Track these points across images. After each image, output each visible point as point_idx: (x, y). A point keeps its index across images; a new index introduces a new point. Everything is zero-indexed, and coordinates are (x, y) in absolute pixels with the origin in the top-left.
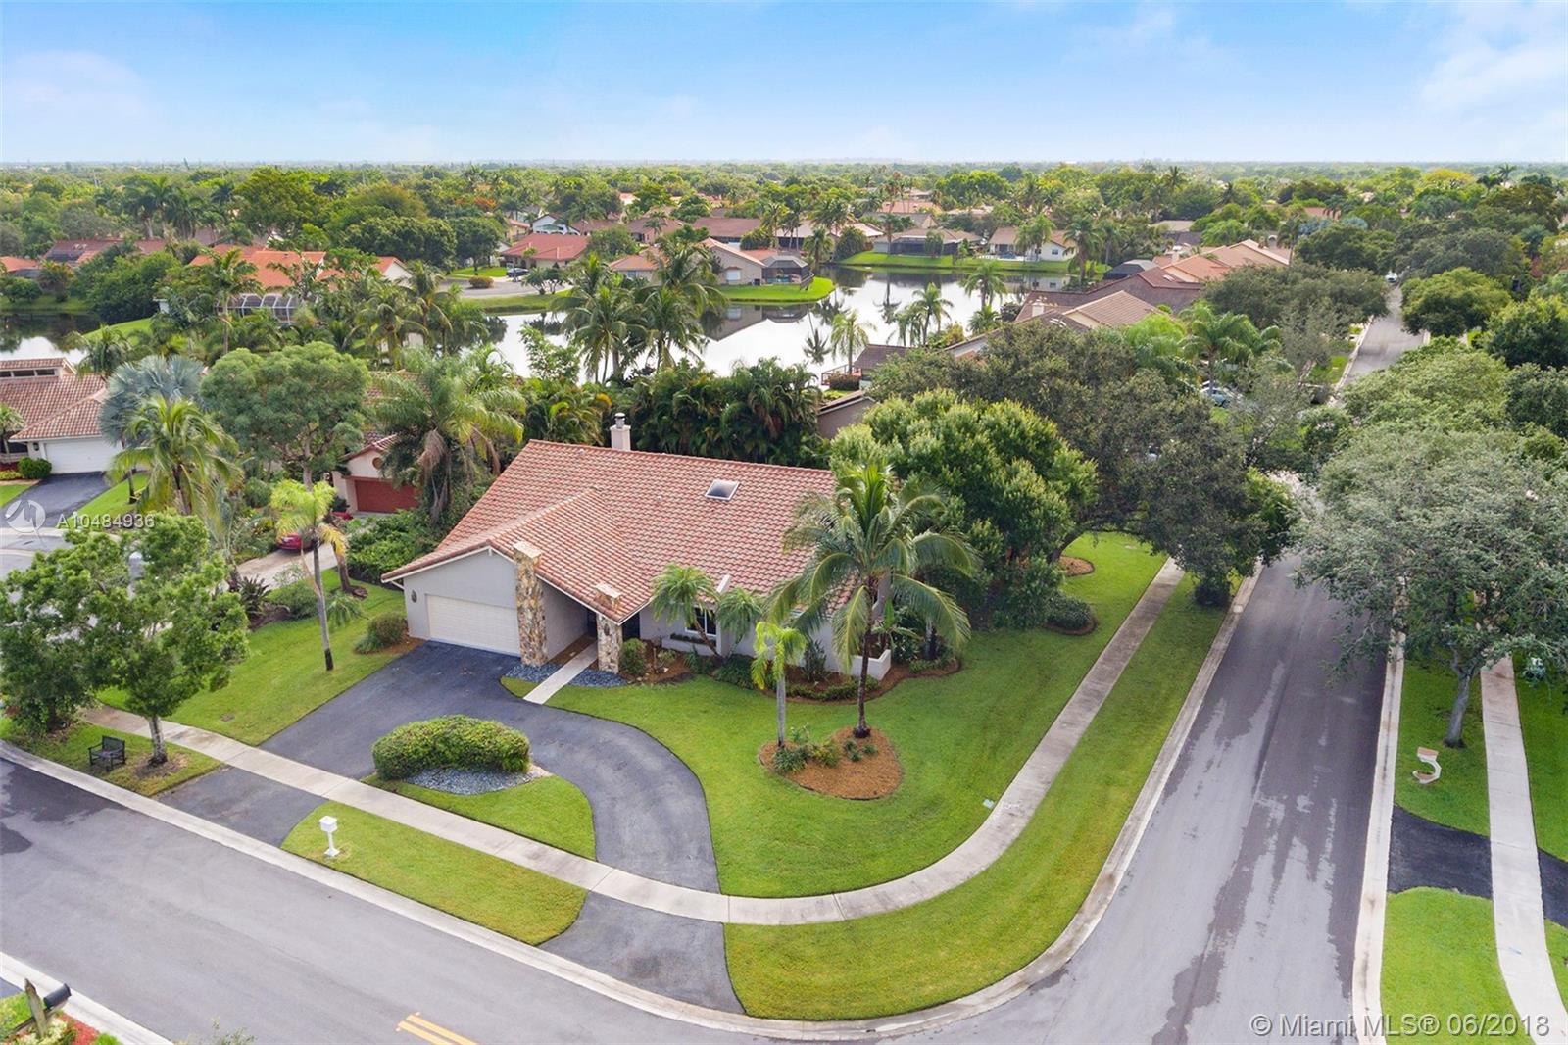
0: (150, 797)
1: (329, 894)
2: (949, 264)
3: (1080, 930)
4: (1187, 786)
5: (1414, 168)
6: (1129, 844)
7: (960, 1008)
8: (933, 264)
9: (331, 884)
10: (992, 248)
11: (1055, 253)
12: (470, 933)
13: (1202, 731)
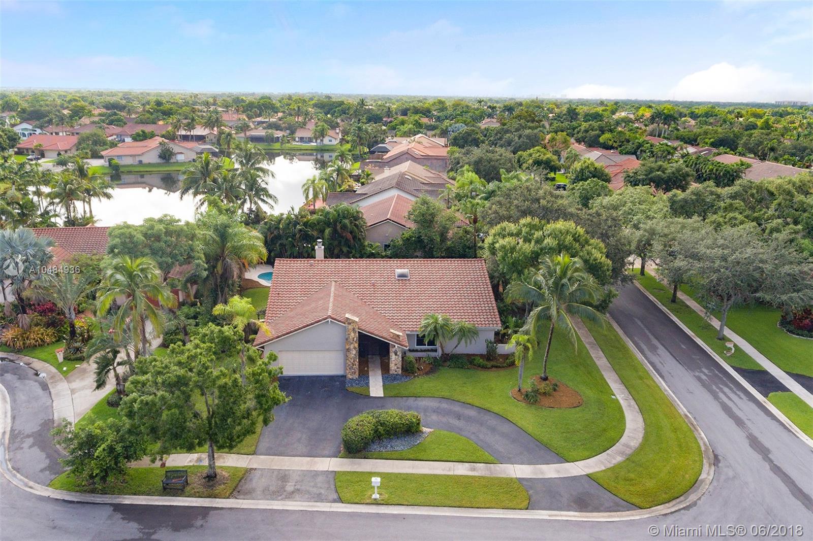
0: (228, 498)
1: (404, 517)
2: (279, 147)
3: (702, 439)
4: (665, 374)
5: (443, 100)
6: (676, 401)
7: (703, 481)
8: (271, 148)
9: (395, 512)
10: (297, 139)
11: (330, 141)
12: (491, 513)
13: (644, 351)
